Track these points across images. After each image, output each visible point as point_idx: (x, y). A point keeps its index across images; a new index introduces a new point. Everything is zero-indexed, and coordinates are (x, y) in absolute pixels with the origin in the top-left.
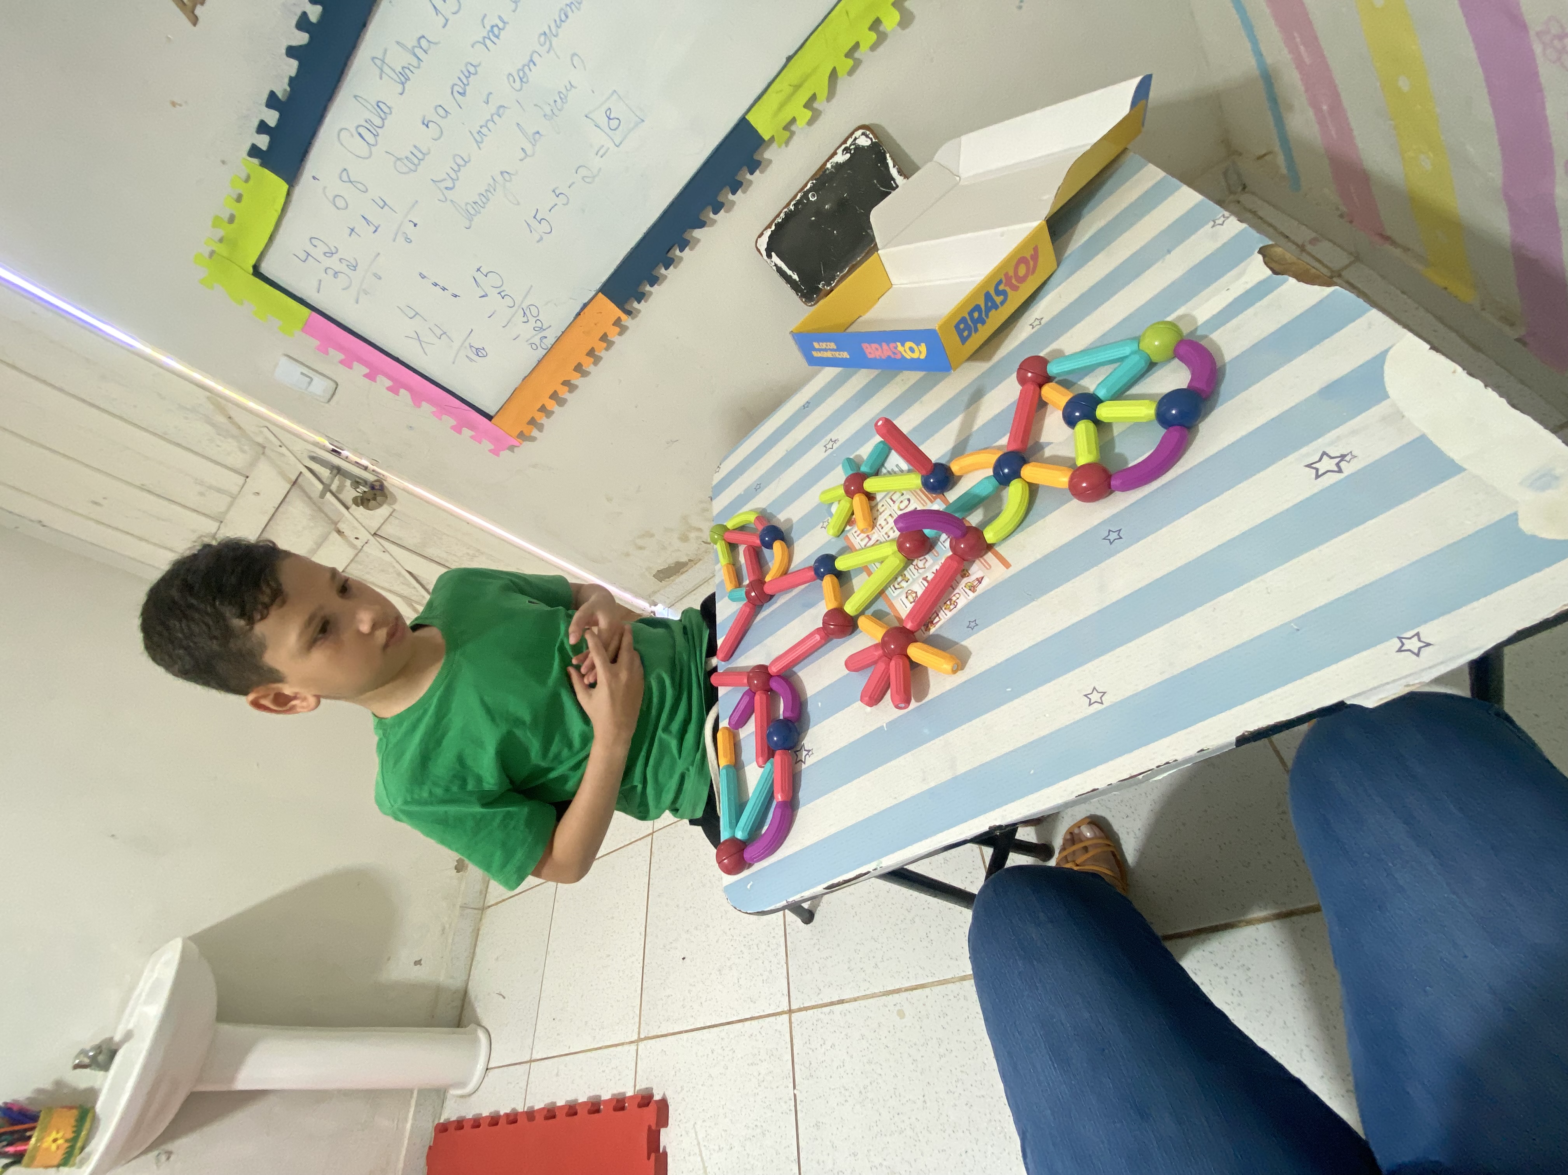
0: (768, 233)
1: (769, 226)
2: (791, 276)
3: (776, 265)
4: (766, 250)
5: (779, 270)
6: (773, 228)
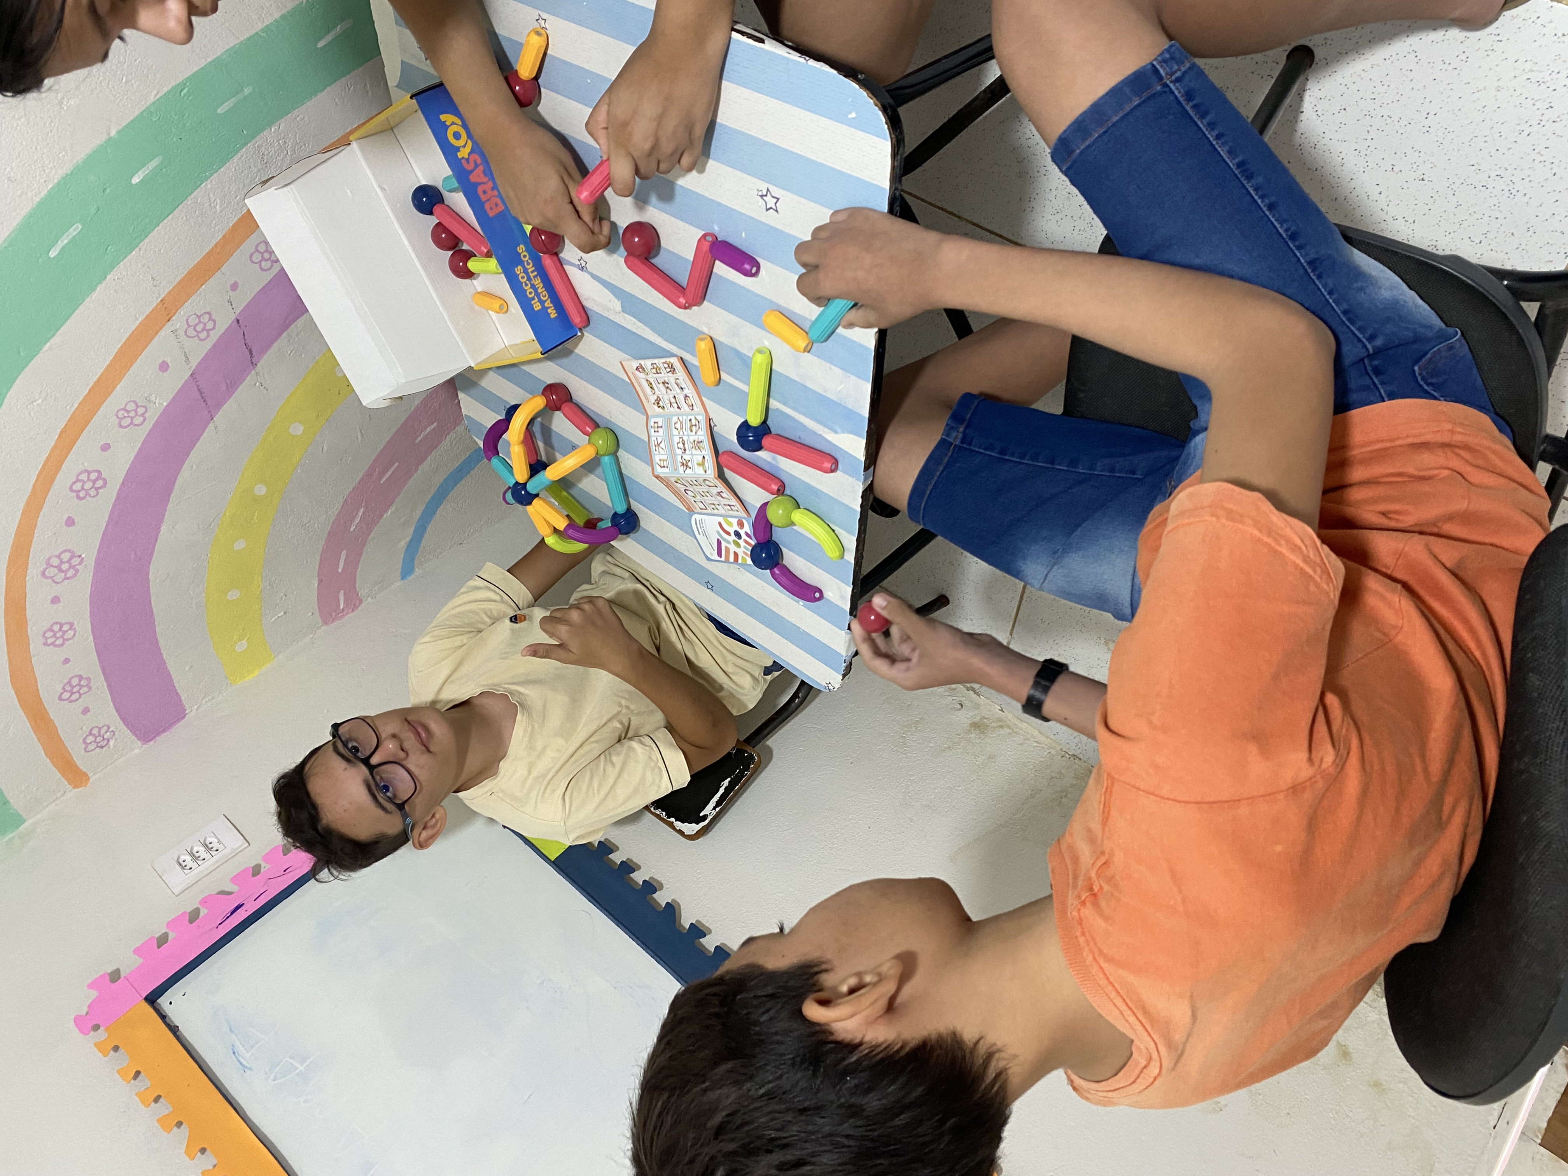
0: (678, 825)
1: (671, 825)
2: (726, 789)
3: (714, 808)
4: (697, 823)
5: (718, 804)
6: (673, 820)
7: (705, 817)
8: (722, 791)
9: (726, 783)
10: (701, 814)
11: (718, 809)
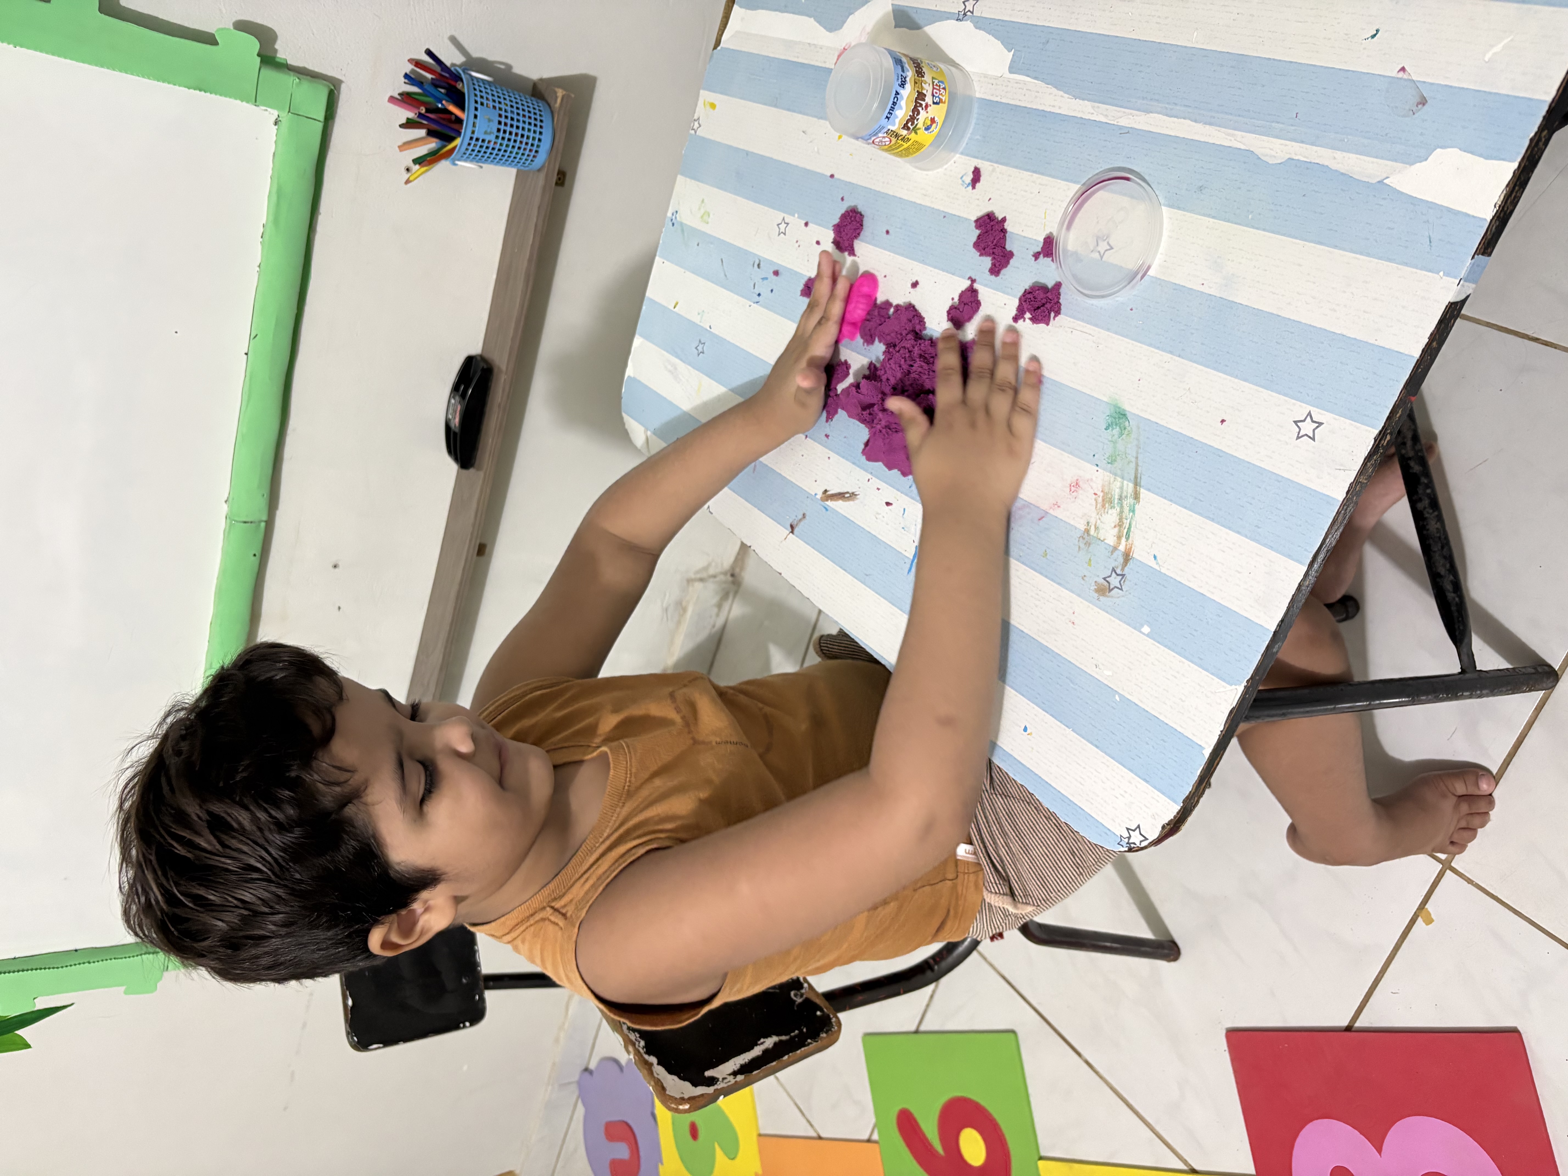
7: (712, 1081)
8: (757, 1051)
9: (769, 1042)
10: (708, 1073)
11: (740, 1078)
